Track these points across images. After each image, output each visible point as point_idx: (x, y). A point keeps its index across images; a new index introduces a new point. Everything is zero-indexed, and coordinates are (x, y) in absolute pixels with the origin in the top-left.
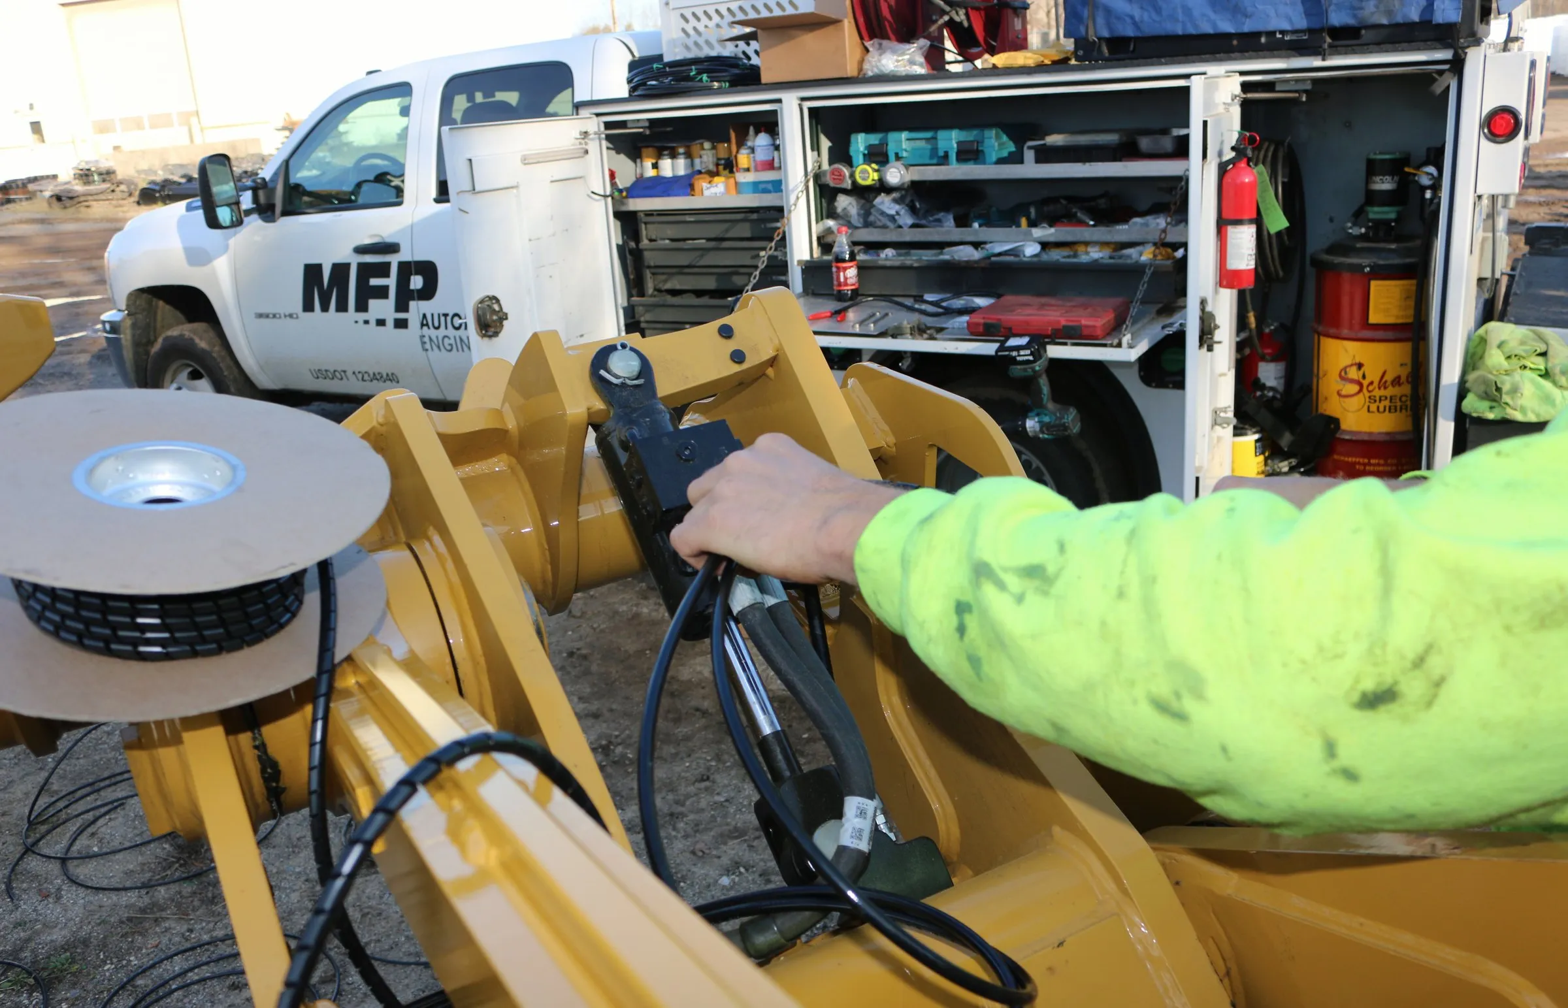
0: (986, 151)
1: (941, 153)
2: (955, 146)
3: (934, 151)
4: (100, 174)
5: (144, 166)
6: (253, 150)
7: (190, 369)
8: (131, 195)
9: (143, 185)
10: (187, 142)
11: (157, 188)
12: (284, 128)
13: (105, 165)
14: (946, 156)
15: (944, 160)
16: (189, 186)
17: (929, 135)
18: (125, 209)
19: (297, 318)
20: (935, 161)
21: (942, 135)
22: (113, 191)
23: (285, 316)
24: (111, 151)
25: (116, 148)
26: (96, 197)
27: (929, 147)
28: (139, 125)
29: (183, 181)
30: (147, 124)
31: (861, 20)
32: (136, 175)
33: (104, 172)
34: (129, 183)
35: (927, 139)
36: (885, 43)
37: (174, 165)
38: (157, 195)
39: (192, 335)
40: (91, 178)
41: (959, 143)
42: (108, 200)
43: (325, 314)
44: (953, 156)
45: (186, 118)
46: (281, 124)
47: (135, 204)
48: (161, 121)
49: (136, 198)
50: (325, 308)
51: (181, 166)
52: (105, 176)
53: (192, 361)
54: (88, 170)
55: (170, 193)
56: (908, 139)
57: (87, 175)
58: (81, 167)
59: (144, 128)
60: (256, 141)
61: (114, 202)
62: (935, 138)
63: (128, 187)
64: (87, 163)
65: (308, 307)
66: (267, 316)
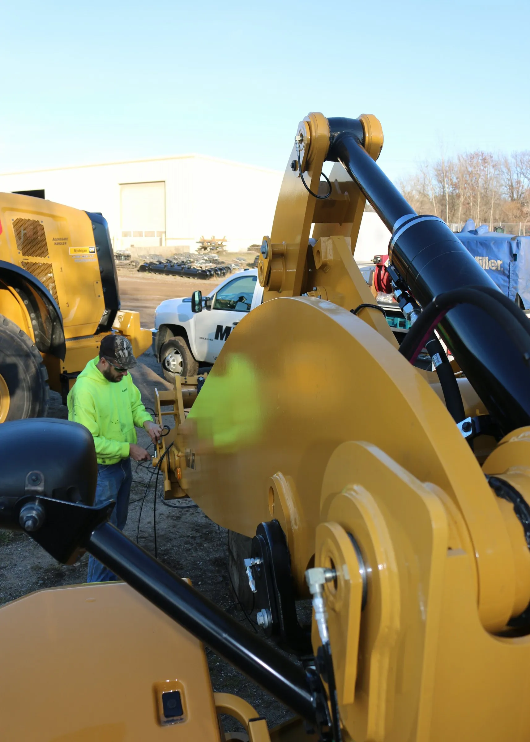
0: (406, 325)
1: (395, 324)
2: (399, 322)
3: (393, 323)
4: (125, 256)
5: (142, 254)
6: (185, 251)
7: (176, 351)
8: (136, 267)
9: (142, 263)
10: (158, 244)
11: (147, 265)
12: (200, 242)
13: (127, 253)
14: (396, 325)
15: (395, 326)
16: (160, 266)
17: (393, 318)
18: (133, 272)
19: (213, 340)
20: (393, 326)
21: (396, 319)
22: (129, 265)
23: (209, 339)
24: (129, 247)
25: (132, 246)
26: (122, 267)
27: (392, 321)
28: (140, 235)
29: (158, 263)
30: (144, 235)
31: (377, 286)
32: (138, 257)
33: (126, 255)
34: (137, 262)
35: (392, 319)
36: (382, 293)
37: (153, 255)
38: (147, 268)
39: (178, 341)
40: (121, 257)
41: (400, 322)
42: (127, 268)
43: (221, 341)
44: (398, 325)
45: (160, 234)
46: (199, 240)
47: (137, 272)
48: (150, 234)
49: (138, 268)
50: (222, 339)
51: (156, 255)
52: (126, 257)
53: (177, 348)
54: (120, 254)
55: (152, 268)
56: (388, 319)
57: (119, 256)
58: (117, 253)
59: (142, 236)
60: (188, 247)
61: (129, 269)
62: (394, 319)
63: (136, 264)
64: (120, 251)
65: (216, 338)
66: (203, 339)
